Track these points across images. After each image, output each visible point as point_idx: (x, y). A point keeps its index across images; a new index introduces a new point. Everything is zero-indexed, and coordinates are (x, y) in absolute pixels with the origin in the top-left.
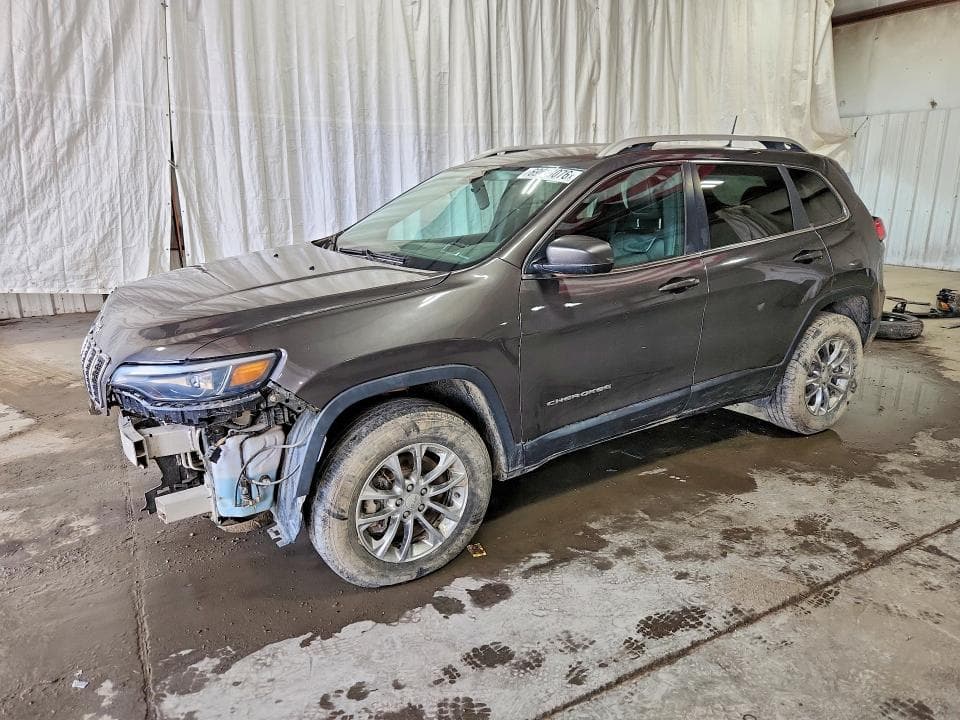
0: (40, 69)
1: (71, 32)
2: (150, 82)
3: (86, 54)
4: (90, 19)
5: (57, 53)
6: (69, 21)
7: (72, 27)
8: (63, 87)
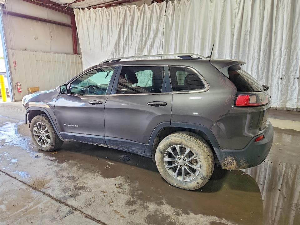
0: (140, 47)
1: (146, 39)
2: (159, 48)
3: (149, 43)
4: (150, 35)
5: (143, 44)
6: (146, 37)
7: (147, 38)
8: (144, 51)
